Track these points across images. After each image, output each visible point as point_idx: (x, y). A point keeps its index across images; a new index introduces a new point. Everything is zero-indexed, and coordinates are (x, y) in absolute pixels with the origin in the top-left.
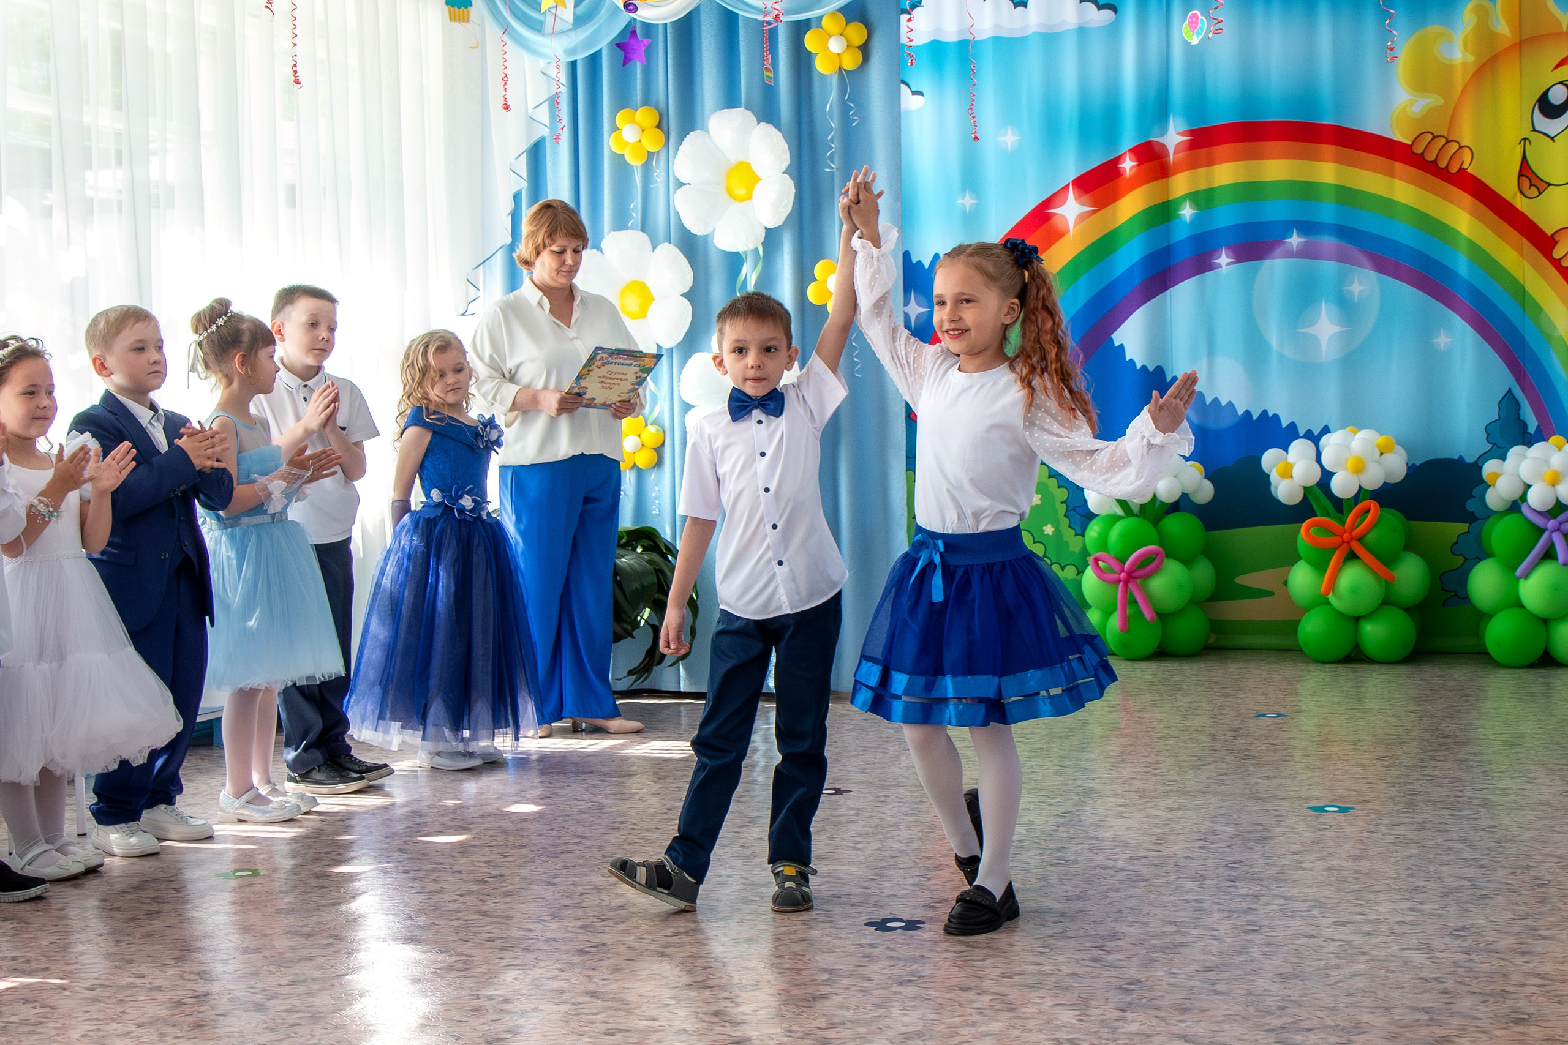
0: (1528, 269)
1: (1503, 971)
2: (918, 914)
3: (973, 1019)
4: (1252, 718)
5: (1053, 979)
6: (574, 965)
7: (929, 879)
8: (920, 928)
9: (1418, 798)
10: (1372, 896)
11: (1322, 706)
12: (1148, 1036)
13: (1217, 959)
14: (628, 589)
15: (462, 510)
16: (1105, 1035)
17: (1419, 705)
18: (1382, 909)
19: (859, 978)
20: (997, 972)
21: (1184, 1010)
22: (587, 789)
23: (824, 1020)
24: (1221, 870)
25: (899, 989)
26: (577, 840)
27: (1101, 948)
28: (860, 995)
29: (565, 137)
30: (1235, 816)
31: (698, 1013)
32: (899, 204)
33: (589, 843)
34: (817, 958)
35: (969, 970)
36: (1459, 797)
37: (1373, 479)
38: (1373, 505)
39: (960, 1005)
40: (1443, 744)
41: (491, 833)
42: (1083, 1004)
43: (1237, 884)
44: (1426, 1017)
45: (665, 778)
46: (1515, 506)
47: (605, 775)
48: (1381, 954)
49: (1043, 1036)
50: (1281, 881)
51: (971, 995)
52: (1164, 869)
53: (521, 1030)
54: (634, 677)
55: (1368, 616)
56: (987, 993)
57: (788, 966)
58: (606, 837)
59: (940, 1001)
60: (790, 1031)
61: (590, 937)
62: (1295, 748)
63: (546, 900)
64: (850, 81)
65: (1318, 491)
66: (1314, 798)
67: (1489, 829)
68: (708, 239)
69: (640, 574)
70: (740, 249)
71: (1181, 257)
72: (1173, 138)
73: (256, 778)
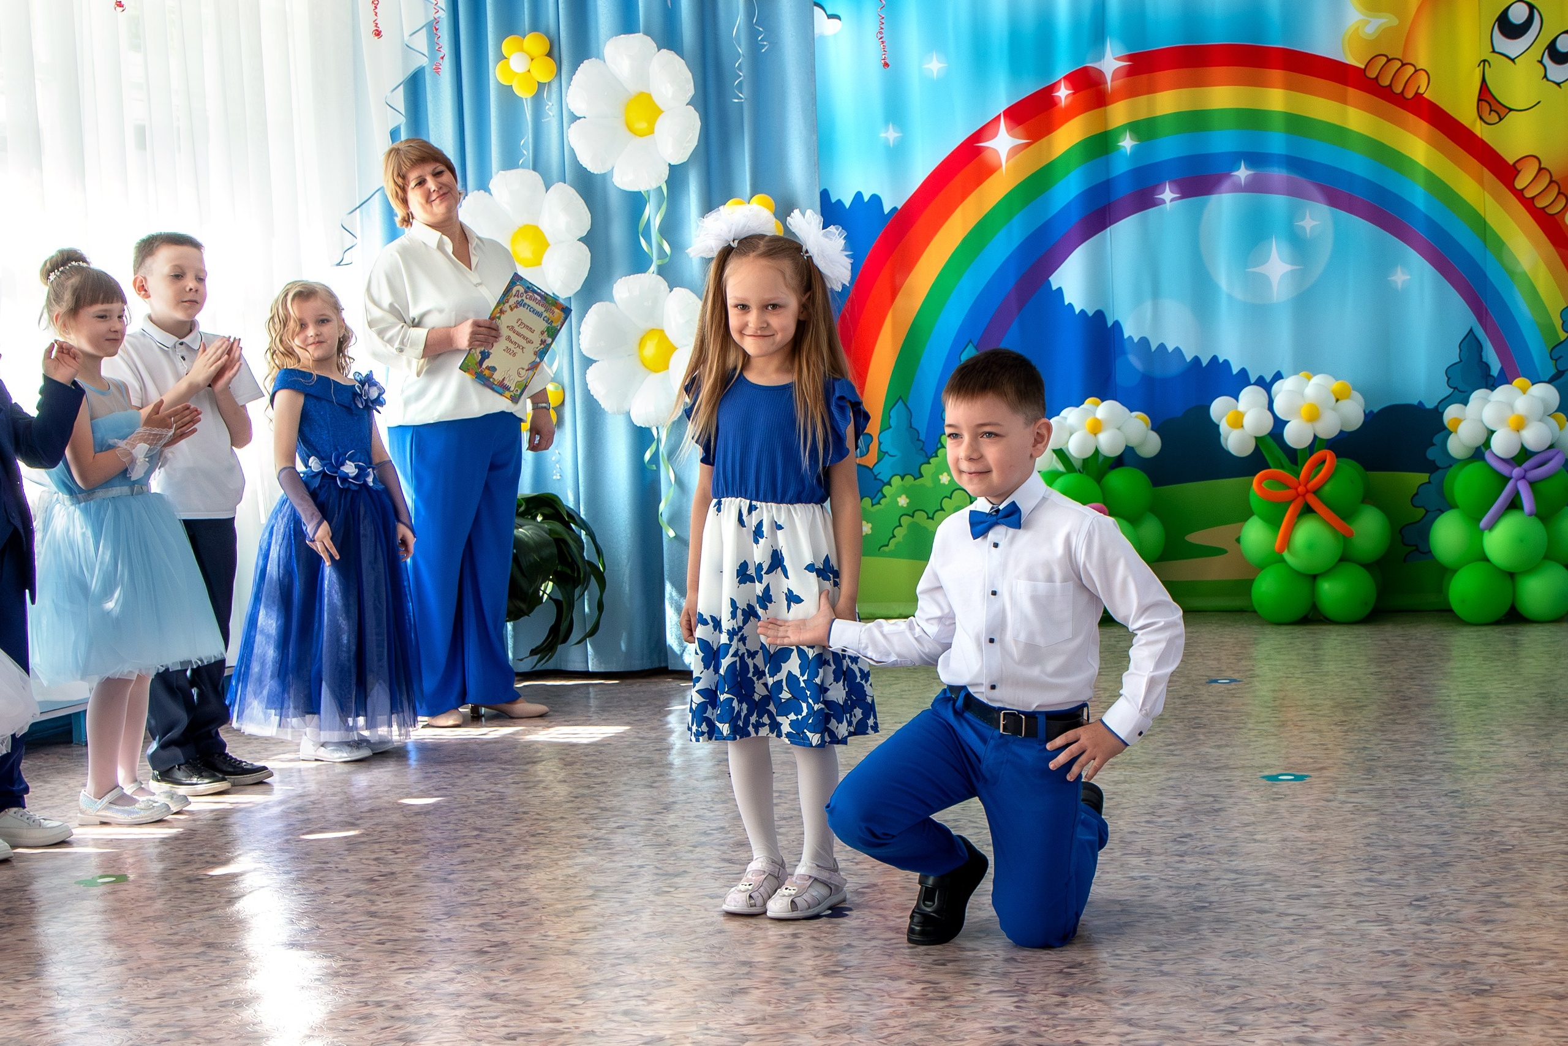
0: (1489, 199)
1: (1465, 941)
3: (903, 1009)
4: (1201, 684)
6: (472, 966)
7: (857, 863)
8: (847, 915)
9: (1381, 764)
10: (1328, 867)
11: (1277, 671)
12: (1091, 1021)
14: (525, 562)
15: (345, 478)
16: (1045, 1022)
17: (1380, 667)
18: (1338, 881)
19: (781, 970)
21: (1129, 993)
22: (486, 779)
23: (742, 1015)
24: (1170, 844)
25: (824, 980)
26: (476, 833)
28: (782, 988)
29: (447, 67)
30: (1184, 788)
31: (606, 1013)
32: (815, 137)
33: (490, 836)
34: (736, 951)
36: (1421, 761)
37: (1328, 427)
38: (1329, 454)
39: (889, 995)
40: (1405, 707)
41: (381, 828)
42: (1021, 990)
43: (1186, 859)
44: (1384, 991)
45: (571, 764)
46: (1479, 454)
47: (506, 762)
49: (979, 1025)
50: (1233, 854)
51: (901, 984)
53: (414, 1037)
54: (537, 657)
55: (1326, 573)
56: (918, 982)
57: (704, 960)
58: (508, 829)
59: (868, 991)
60: (707, 1029)
61: (490, 936)
62: (1248, 715)
63: (441, 898)
64: (758, 3)
65: (1270, 441)
66: (1266, 766)
67: (1452, 794)
68: (606, 178)
69: (540, 545)
70: (641, 187)
71: (1122, 192)
72: (1110, 63)
73: (121, 775)
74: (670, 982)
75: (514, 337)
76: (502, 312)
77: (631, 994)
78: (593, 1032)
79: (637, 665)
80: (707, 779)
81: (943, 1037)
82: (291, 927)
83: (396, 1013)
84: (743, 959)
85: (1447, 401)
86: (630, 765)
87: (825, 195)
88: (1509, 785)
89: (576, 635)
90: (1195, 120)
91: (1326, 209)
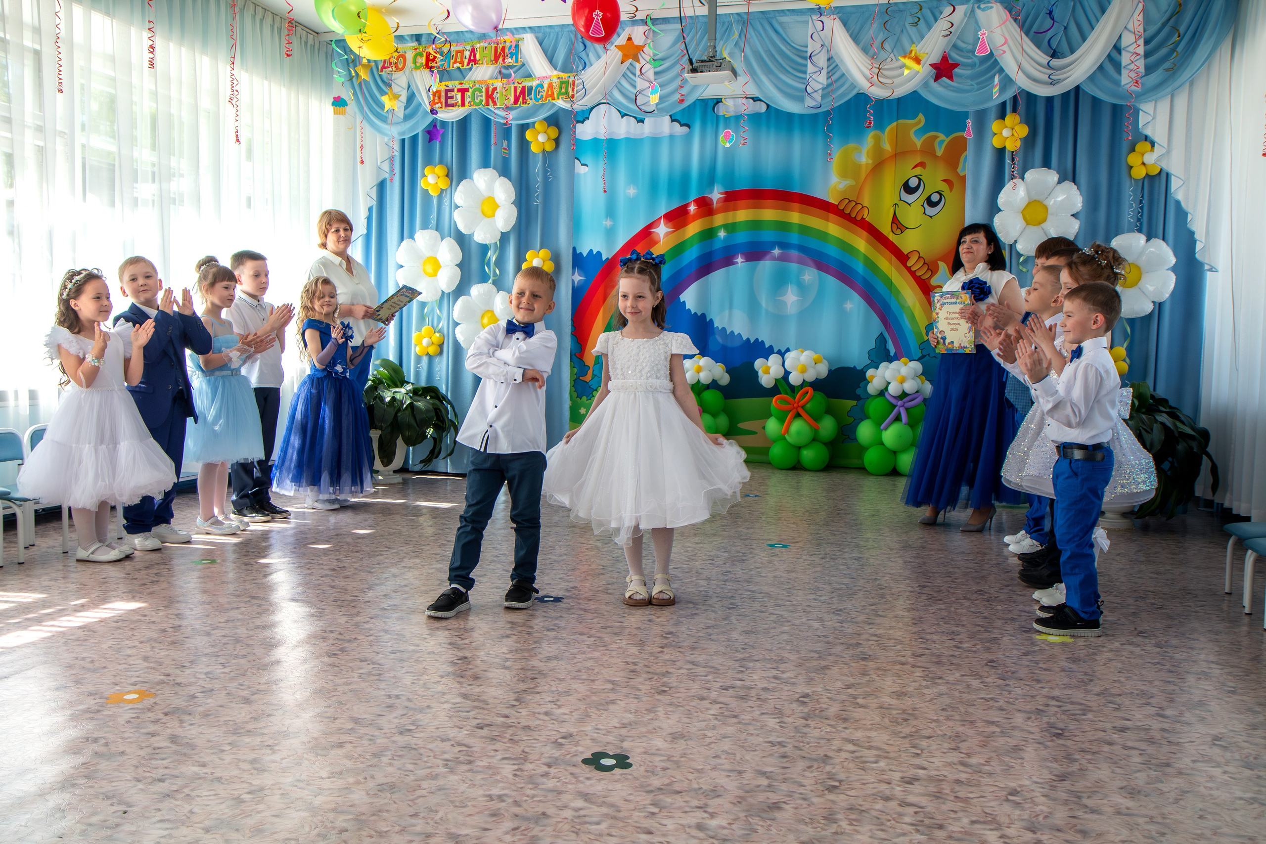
0: (894, 271)
1: (859, 633)
2: (561, 594)
3: (584, 650)
5: (627, 630)
7: (568, 576)
8: (561, 602)
9: (825, 542)
10: (795, 592)
11: (779, 492)
12: (674, 662)
14: (418, 418)
15: (336, 373)
16: (652, 661)
17: (829, 493)
18: (800, 599)
20: (599, 626)
21: (694, 649)
22: (394, 522)
23: (506, 648)
24: (720, 576)
25: (548, 633)
29: (397, 179)
30: (729, 548)
32: (571, 223)
33: (393, 551)
35: (584, 624)
36: (844, 542)
37: (810, 376)
38: (810, 390)
39: (578, 643)
40: (839, 514)
42: (642, 644)
43: (727, 583)
44: (817, 655)
46: (882, 393)
47: (405, 515)
48: (797, 622)
49: (620, 660)
50: (749, 582)
51: (584, 638)
54: (423, 464)
55: (806, 446)
56: (593, 637)
57: (491, 619)
58: (402, 548)
59: (568, 640)
62: (763, 513)
64: (549, 157)
65: (782, 381)
66: (770, 540)
67: (858, 559)
68: (471, 236)
69: (427, 411)
70: (487, 242)
71: (717, 257)
72: (716, 195)
73: (216, 511)
80: (500, 529)
81: (602, 665)
82: (293, 590)
84: (509, 620)
85: (868, 367)
87: (574, 249)
88: (886, 556)
89: (442, 455)
90: (755, 225)
91: (815, 271)
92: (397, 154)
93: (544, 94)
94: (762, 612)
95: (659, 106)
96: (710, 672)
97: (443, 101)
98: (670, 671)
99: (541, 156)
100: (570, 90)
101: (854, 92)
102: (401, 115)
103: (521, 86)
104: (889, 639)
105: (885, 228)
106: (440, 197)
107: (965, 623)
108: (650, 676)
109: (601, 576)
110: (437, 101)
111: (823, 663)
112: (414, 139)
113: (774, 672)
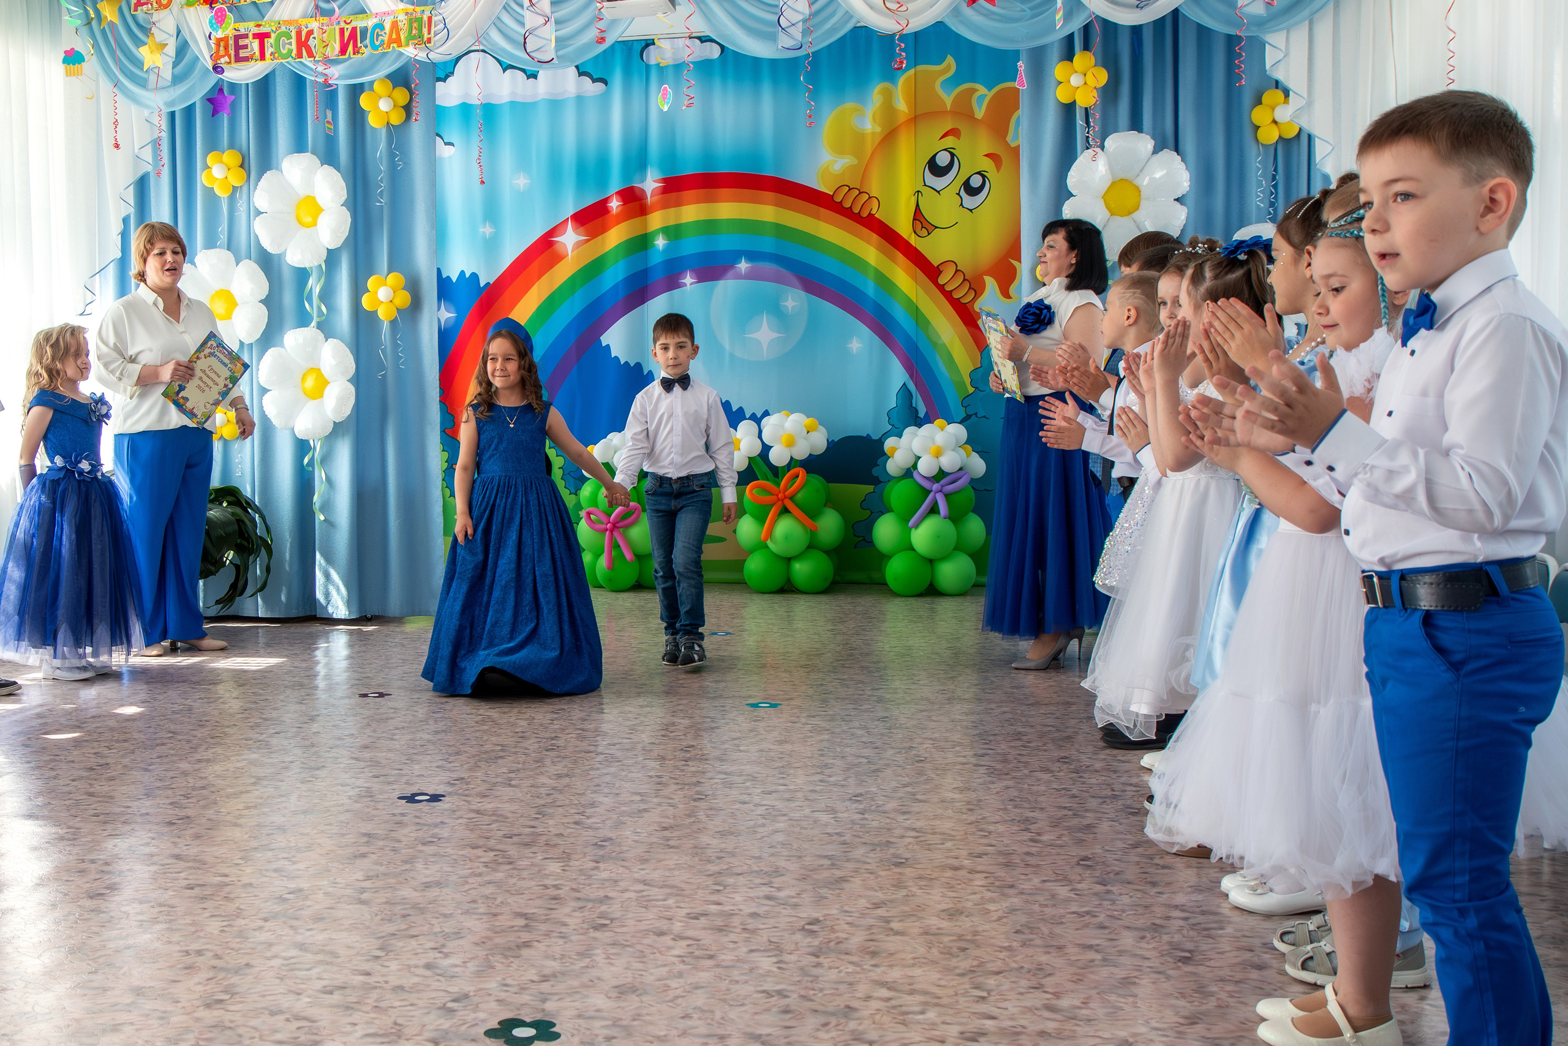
0: (920, 292)
1: (889, 827)
2: (440, 790)
3: (479, 871)
5: (544, 838)
6: (163, 834)
7: (450, 762)
8: (441, 800)
9: (830, 696)
10: (792, 771)
11: (760, 627)
12: (616, 881)
13: (671, 821)
15: (81, 472)
16: (582, 881)
17: (835, 625)
18: (799, 781)
19: (391, 840)
20: (501, 833)
21: (646, 861)
22: (180, 695)
23: (362, 873)
24: (678, 753)
25: (423, 848)
26: (170, 735)
27: (582, 814)
28: (392, 853)
29: (166, 172)
31: (262, 870)
32: (434, 232)
33: (180, 737)
34: (359, 825)
35: (478, 832)
36: (862, 695)
37: (801, 451)
38: (802, 471)
39: (471, 860)
40: (850, 655)
41: (100, 730)
42: (566, 857)
43: (689, 763)
44: (829, 862)
45: (243, 685)
46: (909, 473)
47: (195, 683)
48: (797, 815)
49: (534, 883)
50: (723, 760)
51: (479, 852)
52: (634, 753)
53: (118, 887)
54: (220, 606)
55: (798, 557)
56: (492, 850)
57: (335, 831)
58: (194, 733)
59: (454, 857)
60: (336, 883)
61: (177, 811)
62: (739, 659)
63: (142, 783)
64: (396, 134)
65: (759, 459)
66: (750, 697)
67: (883, 719)
68: (280, 257)
69: (224, 524)
70: (307, 265)
71: (658, 276)
72: (650, 184)
74: (309, 848)
75: (205, 378)
76: (198, 358)
77: (280, 857)
78: (251, 885)
79: (293, 614)
80: (342, 698)
81: (508, 891)
82: (29, 803)
83: (105, 868)
84: (363, 831)
85: (887, 435)
86: (286, 687)
87: (439, 271)
88: (925, 713)
89: (249, 591)
90: (710, 226)
91: (803, 293)
92: (165, 135)
93: (386, 38)
94: (745, 803)
95: (561, 53)
96: (671, 894)
97: (232, 52)
98: (611, 895)
99: (384, 132)
100: (425, 31)
101: (850, 26)
102: (167, 74)
103: (350, 27)
104: (934, 833)
105: (903, 227)
106: (232, 198)
107: (1044, 805)
108: (580, 904)
109: (500, 761)
110: (222, 52)
111: (838, 873)
112: (189, 111)
113: (766, 890)
